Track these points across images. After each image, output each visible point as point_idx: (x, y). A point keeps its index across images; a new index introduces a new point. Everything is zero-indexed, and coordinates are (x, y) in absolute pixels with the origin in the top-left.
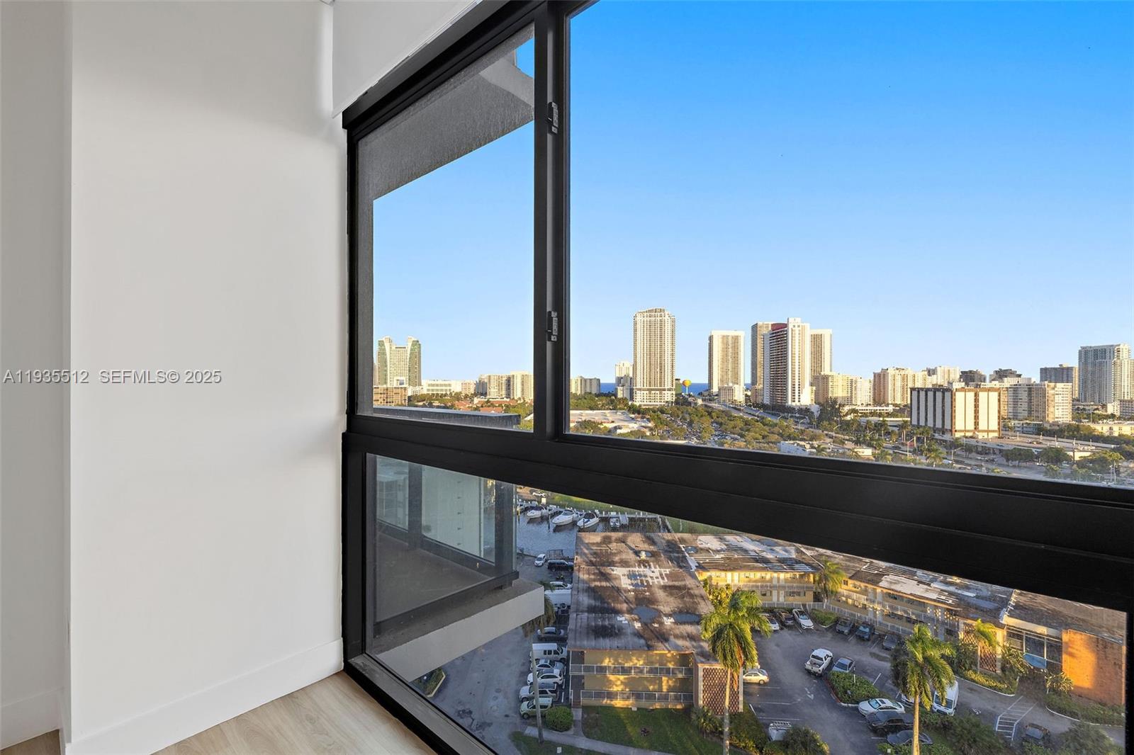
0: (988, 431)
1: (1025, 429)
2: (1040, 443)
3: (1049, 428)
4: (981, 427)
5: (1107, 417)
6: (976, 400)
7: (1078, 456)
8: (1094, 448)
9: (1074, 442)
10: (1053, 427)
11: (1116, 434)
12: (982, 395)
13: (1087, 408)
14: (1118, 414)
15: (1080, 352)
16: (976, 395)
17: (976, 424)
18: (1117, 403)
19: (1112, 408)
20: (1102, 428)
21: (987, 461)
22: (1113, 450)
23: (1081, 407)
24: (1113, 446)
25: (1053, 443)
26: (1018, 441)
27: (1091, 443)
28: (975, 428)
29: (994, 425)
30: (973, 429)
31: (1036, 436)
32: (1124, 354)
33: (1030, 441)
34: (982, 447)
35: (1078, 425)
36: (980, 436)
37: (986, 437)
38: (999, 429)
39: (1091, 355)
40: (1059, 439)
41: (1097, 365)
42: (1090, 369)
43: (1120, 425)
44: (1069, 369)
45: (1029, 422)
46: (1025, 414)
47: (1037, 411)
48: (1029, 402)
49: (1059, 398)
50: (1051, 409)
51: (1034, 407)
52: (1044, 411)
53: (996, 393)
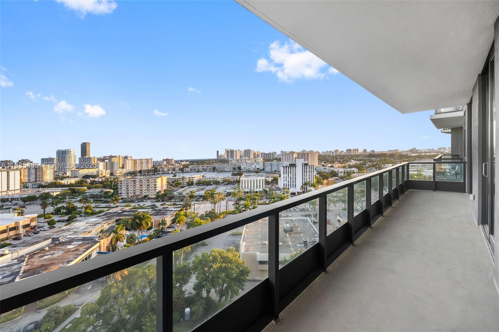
0: (15, 190)
1: (33, 186)
2: (40, 192)
3: (44, 184)
4: (10, 189)
5: (66, 177)
6: (8, 176)
7: (55, 194)
8: (61, 190)
9: (54, 188)
10: (46, 184)
11: (69, 184)
12: (12, 173)
13: (59, 174)
14: (70, 176)
15: (57, 152)
16: (8, 173)
17: (8, 187)
18: (70, 171)
19: (68, 174)
20: (64, 182)
21: (14, 205)
22: (68, 190)
23: (57, 174)
24: (68, 188)
25: (45, 191)
26: (30, 192)
27: (60, 188)
28: (8, 190)
29: (18, 186)
30: (6, 190)
31: (38, 189)
32: (72, 153)
33: (35, 191)
34: (12, 198)
35: (55, 182)
36: (10, 193)
37: (14, 193)
38: (20, 188)
39: (61, 153)
40: (48, 189)
41: (63, 157)
42: (60, 158)
43: (70, 180)
44: (53, 159)
45: (35, 183)
46: (34, 180)
47: (39, 178)
48: (36, 174)
49: (48, 172)
50: (45, 177)
51: (38, 177)
52: (42, 178)
53: (19, 171)
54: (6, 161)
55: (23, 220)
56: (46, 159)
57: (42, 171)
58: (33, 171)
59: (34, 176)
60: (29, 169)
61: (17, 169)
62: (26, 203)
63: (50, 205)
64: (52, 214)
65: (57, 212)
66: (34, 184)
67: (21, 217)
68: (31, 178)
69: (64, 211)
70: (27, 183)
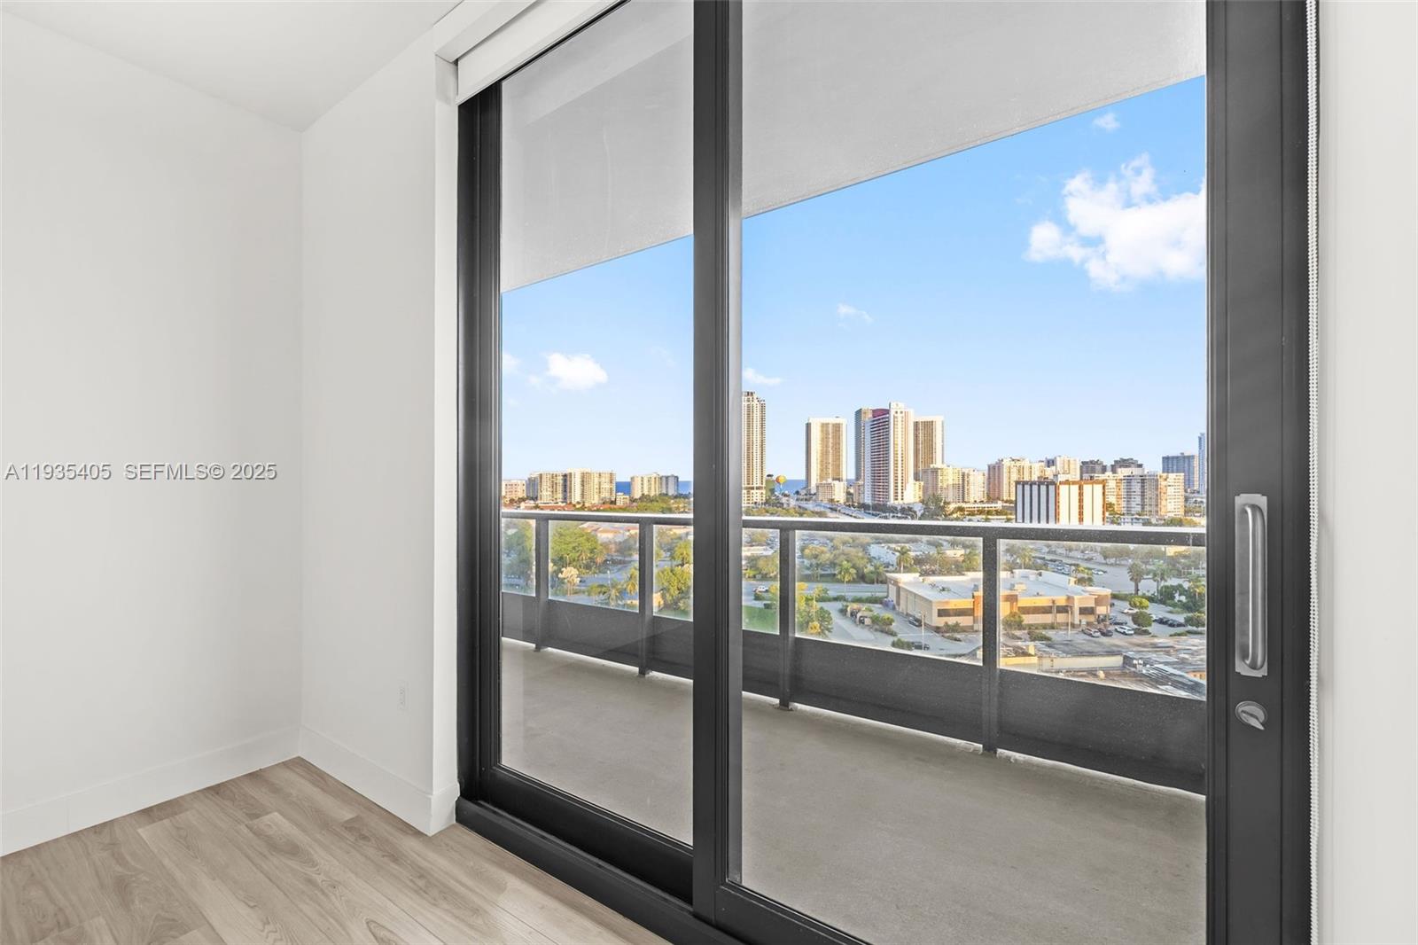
3: (1154, 522)
29: (1098, 521)
44: (1190, 457)
45: (1138, 517)
46: (1139, 509)
47: (1151, 505)
48: (1143, 495)
49: (1170, 491)
50: (1164, 503)
51: (1147, 501)
52: (1157, 505)
53: (1101, 486)
54: (1091, 462)
55: (1083, 597)
56: (1173, 458)
57: (1157, 489)
58: (1137, 487)
59: (1138, 499)
60: (1129, 480)
61: (1098, 482)
62: (1108, 560)
63: (1150, 576)
64: (1151, 599)
65: (1165, 597)
66: (1136, 518)
67: (1080, 588)
68: (1133, 504)
69: (1183, 598)
70: (1124, 514)
